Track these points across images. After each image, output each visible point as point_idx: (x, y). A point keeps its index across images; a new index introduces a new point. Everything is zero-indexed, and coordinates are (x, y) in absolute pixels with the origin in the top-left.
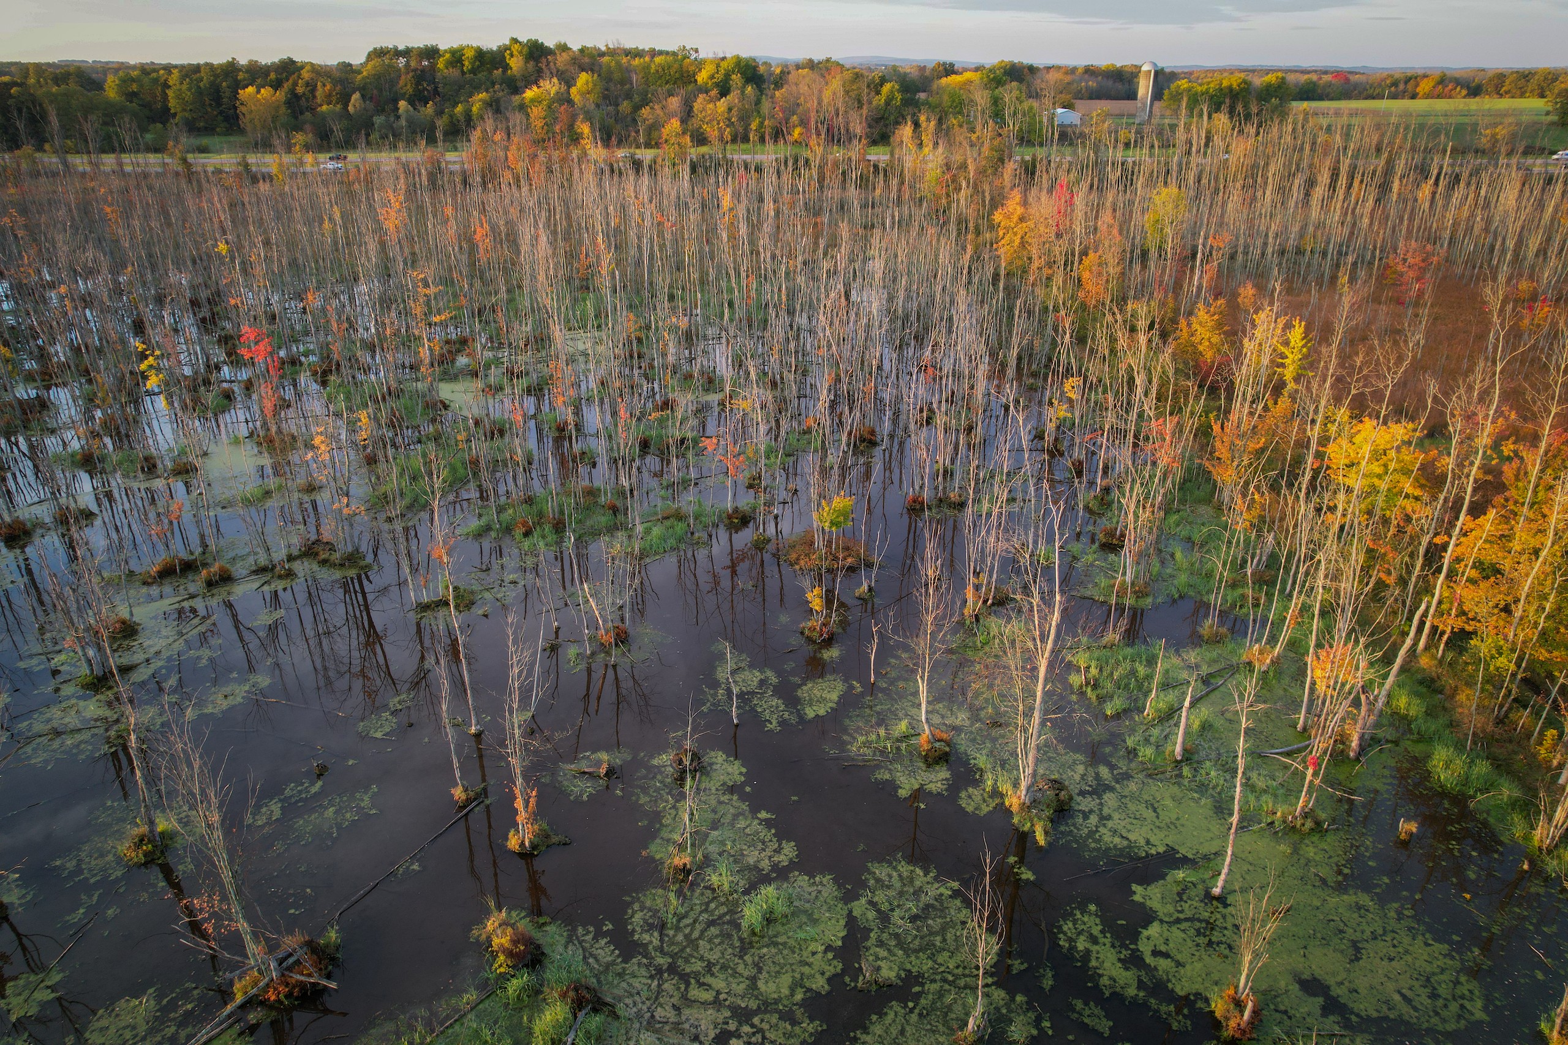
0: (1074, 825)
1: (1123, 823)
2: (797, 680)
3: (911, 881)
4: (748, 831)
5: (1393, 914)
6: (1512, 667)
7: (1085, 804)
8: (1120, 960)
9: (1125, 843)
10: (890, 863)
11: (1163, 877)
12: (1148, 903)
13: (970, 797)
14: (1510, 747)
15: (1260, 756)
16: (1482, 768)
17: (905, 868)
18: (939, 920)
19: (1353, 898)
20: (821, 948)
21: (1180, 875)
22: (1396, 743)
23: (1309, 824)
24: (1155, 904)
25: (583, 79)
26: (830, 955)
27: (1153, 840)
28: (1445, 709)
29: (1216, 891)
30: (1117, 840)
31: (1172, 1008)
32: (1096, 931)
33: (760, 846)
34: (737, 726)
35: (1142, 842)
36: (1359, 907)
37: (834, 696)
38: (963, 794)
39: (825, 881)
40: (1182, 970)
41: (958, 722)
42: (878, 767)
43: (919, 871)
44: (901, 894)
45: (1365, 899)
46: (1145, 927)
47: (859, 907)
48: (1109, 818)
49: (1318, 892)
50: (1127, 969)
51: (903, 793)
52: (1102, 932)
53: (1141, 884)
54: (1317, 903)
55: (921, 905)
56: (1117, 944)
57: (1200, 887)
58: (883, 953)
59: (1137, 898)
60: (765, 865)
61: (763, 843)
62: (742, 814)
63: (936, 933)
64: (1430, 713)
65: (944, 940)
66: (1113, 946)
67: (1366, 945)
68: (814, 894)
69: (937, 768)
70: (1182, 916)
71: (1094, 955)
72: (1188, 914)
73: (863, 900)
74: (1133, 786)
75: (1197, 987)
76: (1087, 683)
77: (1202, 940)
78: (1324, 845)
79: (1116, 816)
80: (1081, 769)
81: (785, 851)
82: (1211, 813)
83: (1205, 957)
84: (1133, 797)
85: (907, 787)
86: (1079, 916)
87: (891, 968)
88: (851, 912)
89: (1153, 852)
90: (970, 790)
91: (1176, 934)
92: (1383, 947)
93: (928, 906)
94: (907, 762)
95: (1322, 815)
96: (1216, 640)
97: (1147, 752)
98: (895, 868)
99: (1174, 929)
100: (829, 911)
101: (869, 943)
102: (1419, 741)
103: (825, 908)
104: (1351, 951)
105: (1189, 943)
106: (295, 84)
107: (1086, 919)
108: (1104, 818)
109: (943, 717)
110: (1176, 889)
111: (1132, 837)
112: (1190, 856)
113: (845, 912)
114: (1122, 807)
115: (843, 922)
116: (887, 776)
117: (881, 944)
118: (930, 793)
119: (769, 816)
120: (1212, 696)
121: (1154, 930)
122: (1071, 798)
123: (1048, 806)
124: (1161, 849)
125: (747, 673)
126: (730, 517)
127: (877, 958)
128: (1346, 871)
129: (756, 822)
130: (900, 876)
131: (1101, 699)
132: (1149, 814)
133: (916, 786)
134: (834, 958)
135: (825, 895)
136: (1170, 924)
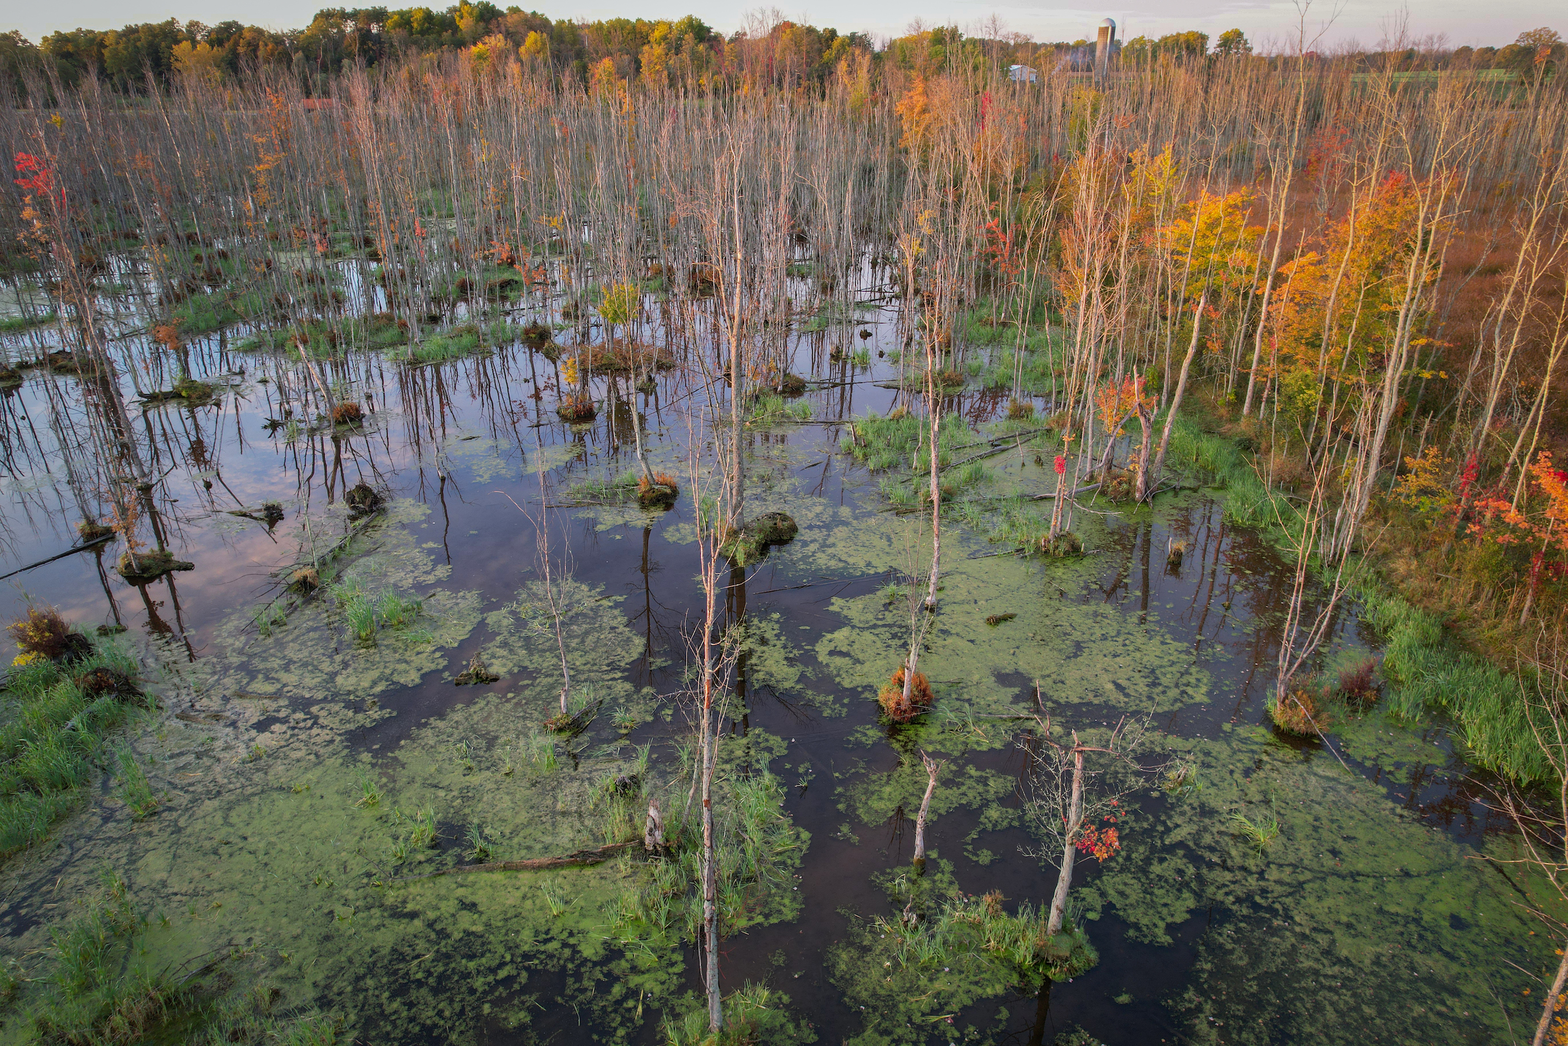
3: (571, 595)
10: (554, 581)
22: (1195, 491)
23: (1064, 546)
25: (532, 36)
46: (832, 632)
50: (792, 666)
52: (778, 636)
53: (842, 597)
56: (790, 645)
57: (913, 599)
66: (785, 647)
67: (1091, 645)
69: (652, 508)
76: (858, 445)
86: (756, 621)
91: (868, 636)
96: (1021, 414)
97: (899, 495)
98: (557, 585)
99: (866, 634)
102: (1220, 488)
106: (236, 44)
107: (763, 624)
115: (470, 628)
117: (504, 644)
122: (794, 529)
123: (761, 533)
126: (527, 332)
130: (560, 591)
131: (868, 457)
136: (862, 629)
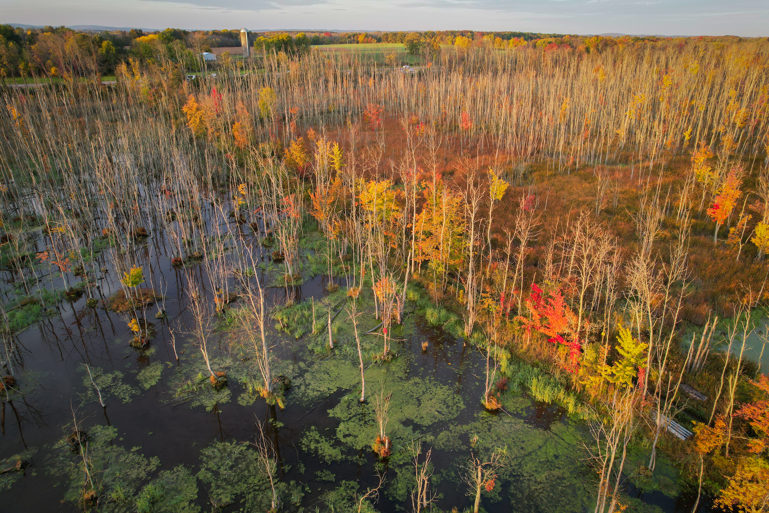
0: (295, 393)
1: (316, 385)
2: (135, 371)
3: (225, 450)
4: (127, 461)
5: (428, 381)
6: (444, 270)
7: (297, 382)
8: (331, 446)
9: (319, 393)
10: (212, 446)
11: (339, 402)
12: (336, 416)
13: (243, 398)
14: (450, 301)
15: (365, 335)
16: (444, 312)
17: (220, 445)
18: (244, 463)
19: (413, 381)
20: (186, 504)
21: (346, 398)
22: (413, 313)
23: (390, 357)
24: (339, 415)
26: (193, 505)
27: (331, 387)
28: (426, 293)
29: (362, 399)
30: (315, 393)
31: (357, 456)
32: (317, 437)
33: (137, 466)
34: (105, 407)
35: (326, 390)
36: (416, 383)
37: (159, 373)
38: (239, 398)
39: (179, 469)
40: (357, 439)
41: (227, 365)
42: (192, 401)
43: (227, 444)
44: (222, 458)
45: (417, 380)
46: (338, 427)
47: (202, 474)
48: (309, 384)
49: (400, 383)
50: (335, 448)
51: (208, 409)
52: (320, 437)
54: (401, 388)
55: (233, 459)
57: (355, 400)
58: (220, 491)
59: (331, 415)
60: (143, 475)
61: (139, 463)
62: (122, 453)
63: (245, 470)
64: (422, 297)
65: (249, 471)
66: (326, 441)
68: (175, 478)
69: (223, 390)
70: (351, 416)
71: (320, 448)
72: (354, 414)
73: (203, 470)
74: (316, 366)
75: (365, 443)
76: (284, 327)
77: (362, 423)
78: (398, 364)
79: (312, 382)
80: (291, 367)
81: (153, 463)
82: (352, 366)
83: (365, 429)
84: (318, 371)
85: (210, 405)
86: (308, 434)
87: (227, 497)
88: (198, 478)
89: (332, 392)
90: (242, 395)
91: (351, 424)
92: (428, 396)
93: (236, 459)
94: (206, 393)
95: (394, 352)
96: (335, 290)
97: (318, 349)
98: (215, 447)
99: (350, 422)
100: (186, 483)
101: (212, 490)
102: (420, 309)
103: (183, 482)
104: (417, 402)
105: (357, 426)
107: (311, 434)
108: (307, 386)
109: (219, 365)
110: (346, 405)
111: (321, 389)
112: (348, 388)
113: (195, 480)
114: (314, 377)
115: (195, 485)
116: (198, 404)
117: (218, 487)
118: (223, 404)
119: (138, 448)
120: (339, 315)
121: (342, 426)
122: (290, 382)
123: (281, 389)
124: (335, 390)
125: (103, 377)
126: (68, 294)
127: (218, 495)
128: (408, 371)
129: (131, 454)
130: (219, 450)
131: (292, 332)
132: (326, 376)
133: (215, 403)
134: (195, 505)
135: (181, 475)
136: (347, 421)
